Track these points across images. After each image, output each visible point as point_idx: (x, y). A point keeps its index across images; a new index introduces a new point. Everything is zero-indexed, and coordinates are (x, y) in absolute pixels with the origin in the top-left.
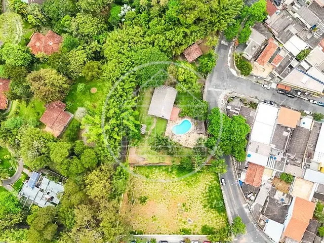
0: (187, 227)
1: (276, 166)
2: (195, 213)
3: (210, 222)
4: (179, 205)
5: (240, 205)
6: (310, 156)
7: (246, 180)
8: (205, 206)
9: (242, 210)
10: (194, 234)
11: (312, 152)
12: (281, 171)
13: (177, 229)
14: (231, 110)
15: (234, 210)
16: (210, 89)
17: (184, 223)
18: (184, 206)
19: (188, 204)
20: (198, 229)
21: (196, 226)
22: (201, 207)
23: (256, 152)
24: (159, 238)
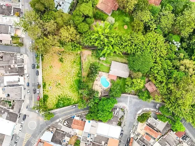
0: (47, 86)
1: (84, 137)
2: (55, 91)
3: (51, 100)
4: (59, 81)
5: (61, 117)
7: (75, 120)
8: (59, 96)
9: (58, 118)
10: (43, 90)
12: (81, 140)
13: (46, 80)
14: (116, 111)
15: (58, 113)
16: (129, 98)
17: (49, 85)
18: (59, 84)
19: (60, 86)
20: (46, 93)
21: (48, 91)
22: (59, 94)
23: (91, 126)
24: (40, 70)
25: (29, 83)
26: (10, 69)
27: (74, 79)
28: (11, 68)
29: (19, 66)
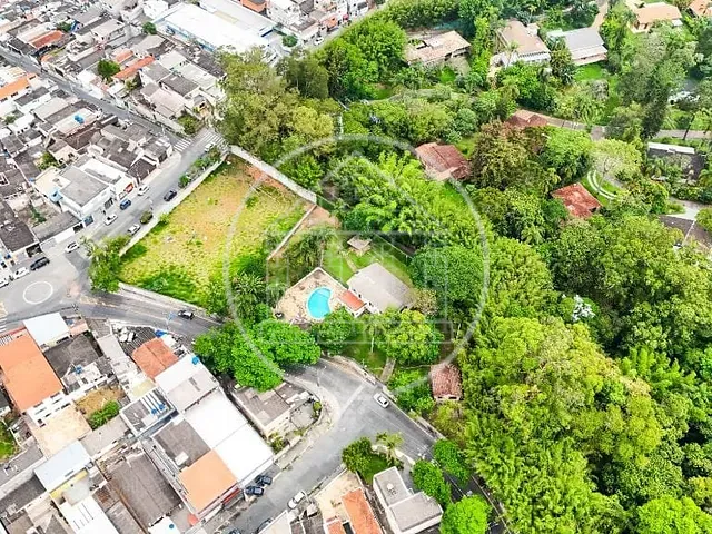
0: (165, 232)
1: (140, 408)
2: (175, 251)
3: (144, 263)
4: (206, 238)
5: (131, 318)
6: (103, 496)
7: (160, 343)
8: (172, 268)
9: (120, 316)
10: (147, 235)
11: (106, 505)
12: (124, 408)
13: (172, 220)
15: (130, 305)
16: (360, 388)
17: (174, 232)
18: (198, 243)
19: (195, 248)
20: (148, 244)
21: (156, 242)
22: (175, 263)
23: (191, 380)
24: (182, 194)
25: (129, 203)
26: (121, 150)
27: (246, 253)
28: (125, 151)
29: (144, 158)
